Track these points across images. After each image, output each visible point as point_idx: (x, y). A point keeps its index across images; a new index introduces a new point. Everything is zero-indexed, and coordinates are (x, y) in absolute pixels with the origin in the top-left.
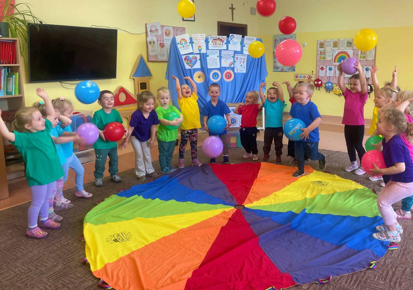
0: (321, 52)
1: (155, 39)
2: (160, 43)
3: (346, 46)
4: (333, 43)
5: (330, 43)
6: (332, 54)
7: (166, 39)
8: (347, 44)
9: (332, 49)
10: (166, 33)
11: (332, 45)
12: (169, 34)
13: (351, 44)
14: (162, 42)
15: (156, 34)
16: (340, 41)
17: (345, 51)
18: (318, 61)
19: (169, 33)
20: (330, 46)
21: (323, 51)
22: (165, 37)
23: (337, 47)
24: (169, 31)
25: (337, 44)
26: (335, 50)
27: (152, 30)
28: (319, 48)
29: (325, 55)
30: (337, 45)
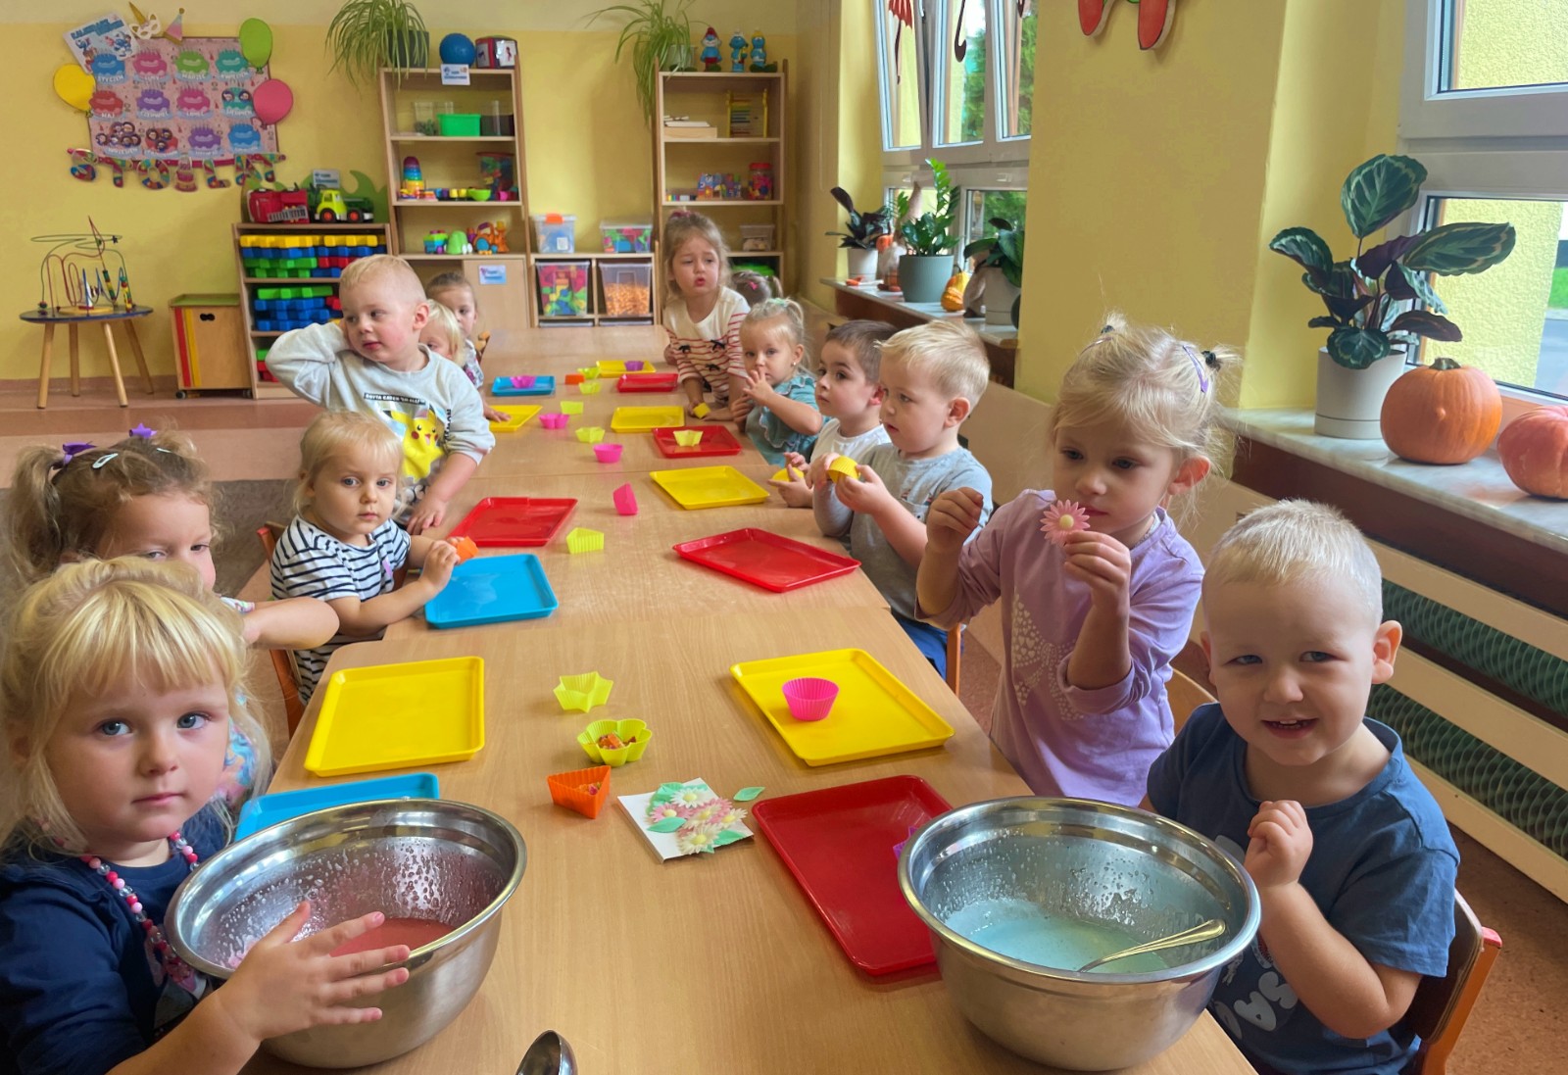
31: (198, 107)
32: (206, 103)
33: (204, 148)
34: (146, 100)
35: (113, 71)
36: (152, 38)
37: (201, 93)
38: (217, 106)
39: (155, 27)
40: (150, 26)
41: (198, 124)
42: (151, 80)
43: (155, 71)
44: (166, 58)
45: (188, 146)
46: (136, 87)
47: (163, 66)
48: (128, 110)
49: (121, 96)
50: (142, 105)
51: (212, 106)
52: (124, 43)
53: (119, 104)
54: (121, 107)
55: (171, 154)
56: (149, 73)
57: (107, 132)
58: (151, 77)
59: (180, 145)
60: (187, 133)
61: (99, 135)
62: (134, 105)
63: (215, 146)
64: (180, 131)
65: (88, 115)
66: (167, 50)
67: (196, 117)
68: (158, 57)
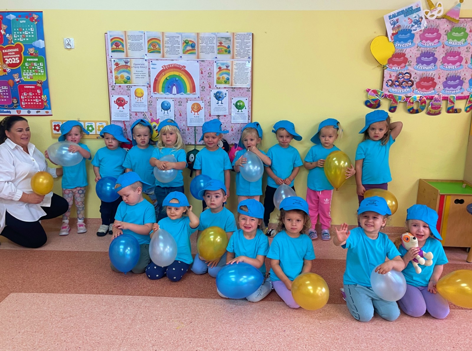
0: (117, 64)
3: (181, 51)
4: (148, 41)
5: (141, 41)
6: (146, 71)
8: (185, 47)
9: (146, 58)
11: (146, 46)
13: (193, 46)
16: (167, 37)
17: (181, 62)
18: (110, 88)
20: (139, 48)
21: (122, 63)
23: (160, 52)
25: (159, 46)
26: (154, 62)
28: (111, 54)
29: (129, 72)
30: (157, 47)
31: (454, 63)
32: (461, 60)
33: (452, 89)
34: (423, 59)
35: (406, 41)
36: (436, 18)
37: (459, 54)
38: (466, 62)
39: (440, 11)
40: (437, 11)
41: (452, 73)
42: (429, 45)
43: (432, 40)
44: (442, 32)
45: (442, 87)
46: (418, 50)
47: (439, 37)
48: (410, 65)
49: (407, 56)
50: (419, 61)
51: (463, 62)
52: (418, 22)
53: (406, 61)
54: (405, 63)
55: (431, 93)
56: (428, 41)
57: (393, 78)
58: (430, 43)
59: (437, 87)
60: (443, 79)
61: (388, 81)
62: (414, 63)
63: (459, 87)
64: (439, 78)
65: (384, 68)
66: (444, 26)
67: (452, 69)
68: (437, 31)
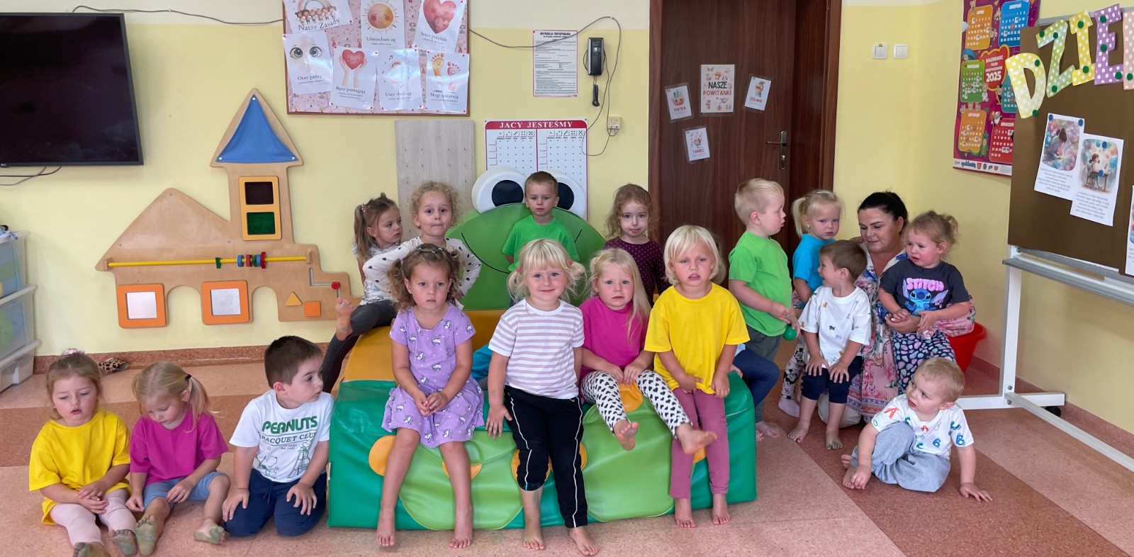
1: (322, 41)
2: (346, 56)
7: (372, 39)
10: (372, 19)
12: (386, 22)
14: (354, 50)
15: (325, 21)
19: (389, 17)
22: (367, 31)
24: (389, 11)
27: (305, 10)
